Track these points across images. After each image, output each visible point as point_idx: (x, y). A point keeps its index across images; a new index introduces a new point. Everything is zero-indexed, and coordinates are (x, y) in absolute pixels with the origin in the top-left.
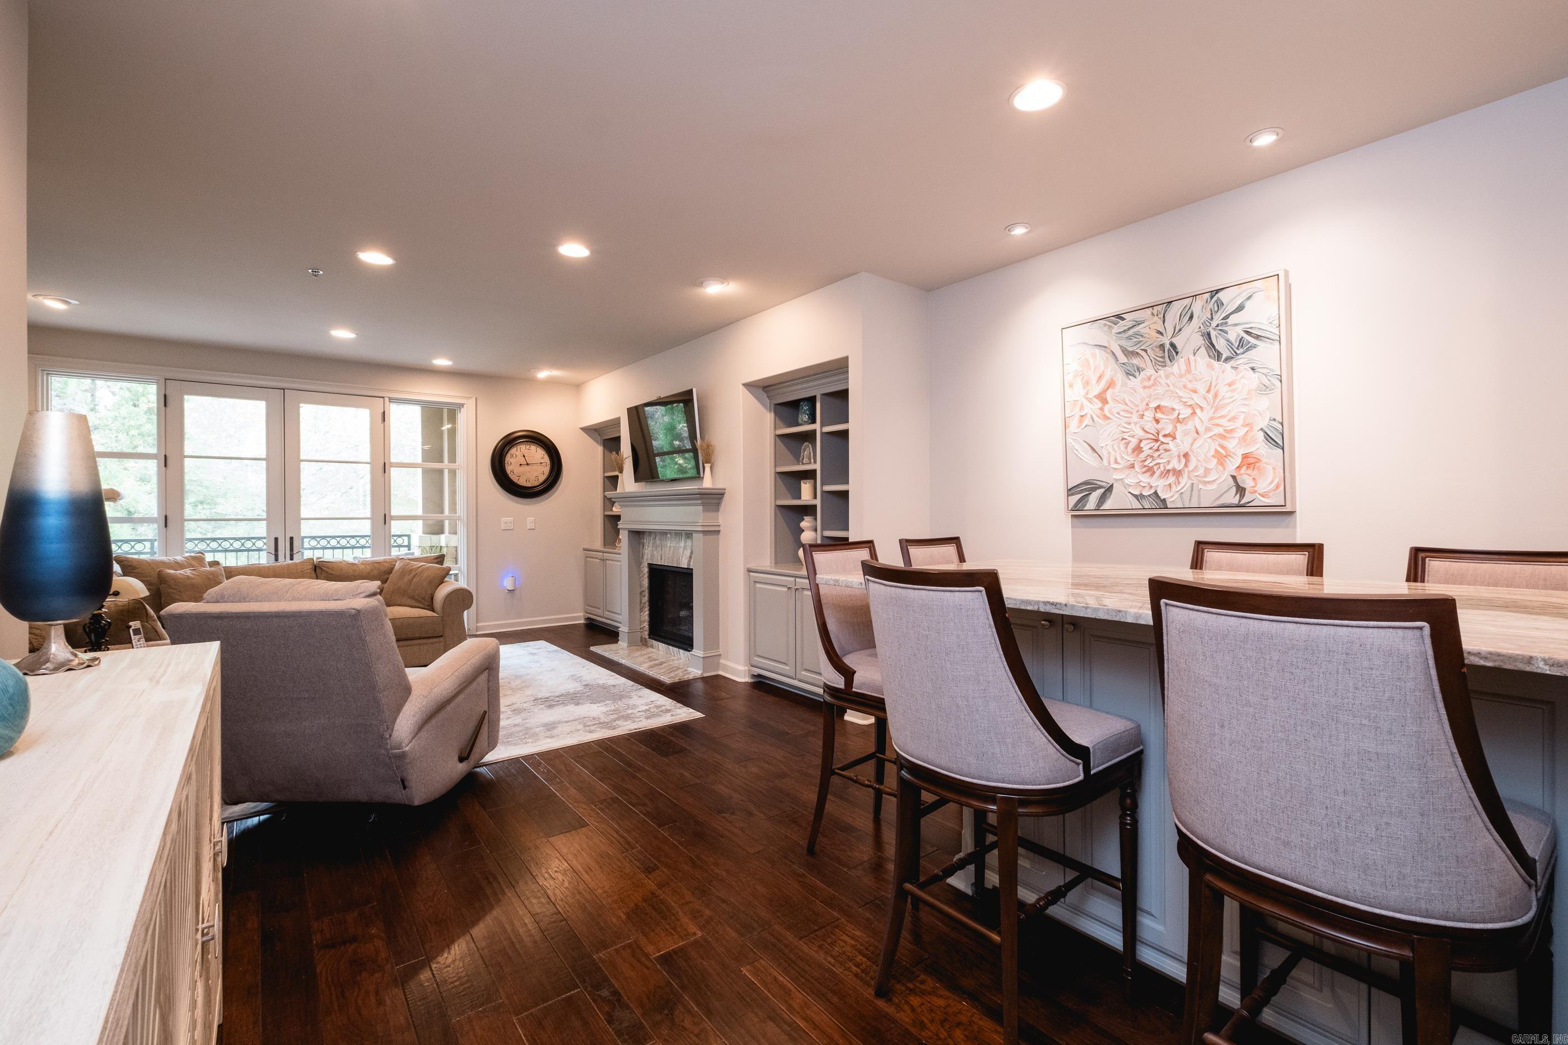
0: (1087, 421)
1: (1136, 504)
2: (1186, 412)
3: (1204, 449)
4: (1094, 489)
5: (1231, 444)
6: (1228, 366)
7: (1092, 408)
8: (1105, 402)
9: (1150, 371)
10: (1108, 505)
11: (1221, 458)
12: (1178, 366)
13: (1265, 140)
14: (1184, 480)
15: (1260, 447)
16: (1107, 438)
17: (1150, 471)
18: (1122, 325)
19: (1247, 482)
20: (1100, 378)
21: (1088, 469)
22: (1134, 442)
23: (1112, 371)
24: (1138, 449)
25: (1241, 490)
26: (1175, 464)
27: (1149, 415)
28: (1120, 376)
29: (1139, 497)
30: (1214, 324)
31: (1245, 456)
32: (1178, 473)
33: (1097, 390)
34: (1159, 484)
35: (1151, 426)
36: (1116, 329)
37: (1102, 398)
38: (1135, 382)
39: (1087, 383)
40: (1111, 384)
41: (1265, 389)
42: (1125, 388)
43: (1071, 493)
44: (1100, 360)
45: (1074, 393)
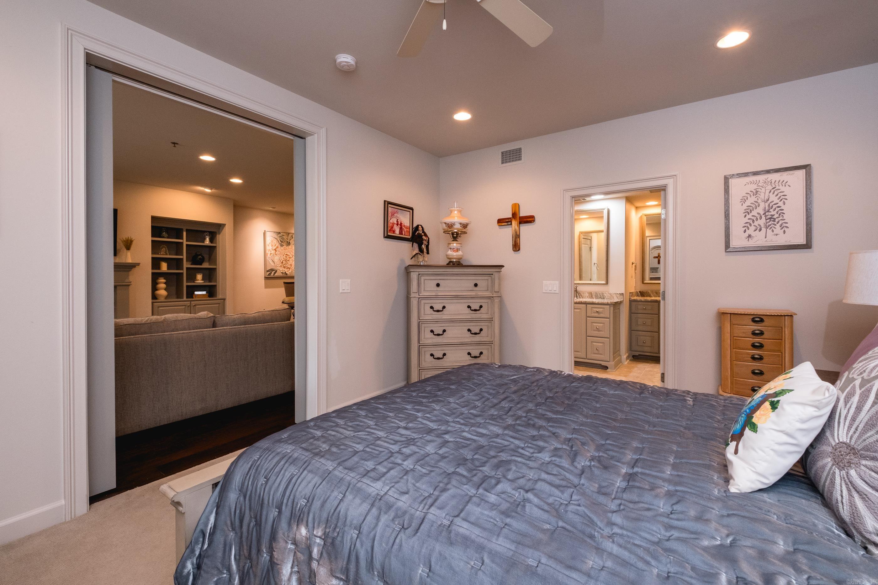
0: (272, 255)
1: (282, 274)
2: (291, 256)
4: (273, 271)
7: (273, 252)
8: (276, 251)
9: (285, 246)
10: (276, 275)
12: (290, 247)
14: (291, 270)
16: (276, 259)
17: (284, 267)
20: (275, 245)
21: (271, 265)
22: (282, 261)
23: (277, 244)
24: (282, 262)
26: (290, 267)
27: (285, 255)
28: (279, 246)
32: (290, 268)
33: (275, 248)
34: (286, 270)
35: (285, 258)
36: (279, 235)
37: (275, 250)
38: (282, 248)
39: (272, 246)
40: (278, 247)
42: (280, 249)
43: (267, 271)
44: (275, 241)
45: (269, 248)
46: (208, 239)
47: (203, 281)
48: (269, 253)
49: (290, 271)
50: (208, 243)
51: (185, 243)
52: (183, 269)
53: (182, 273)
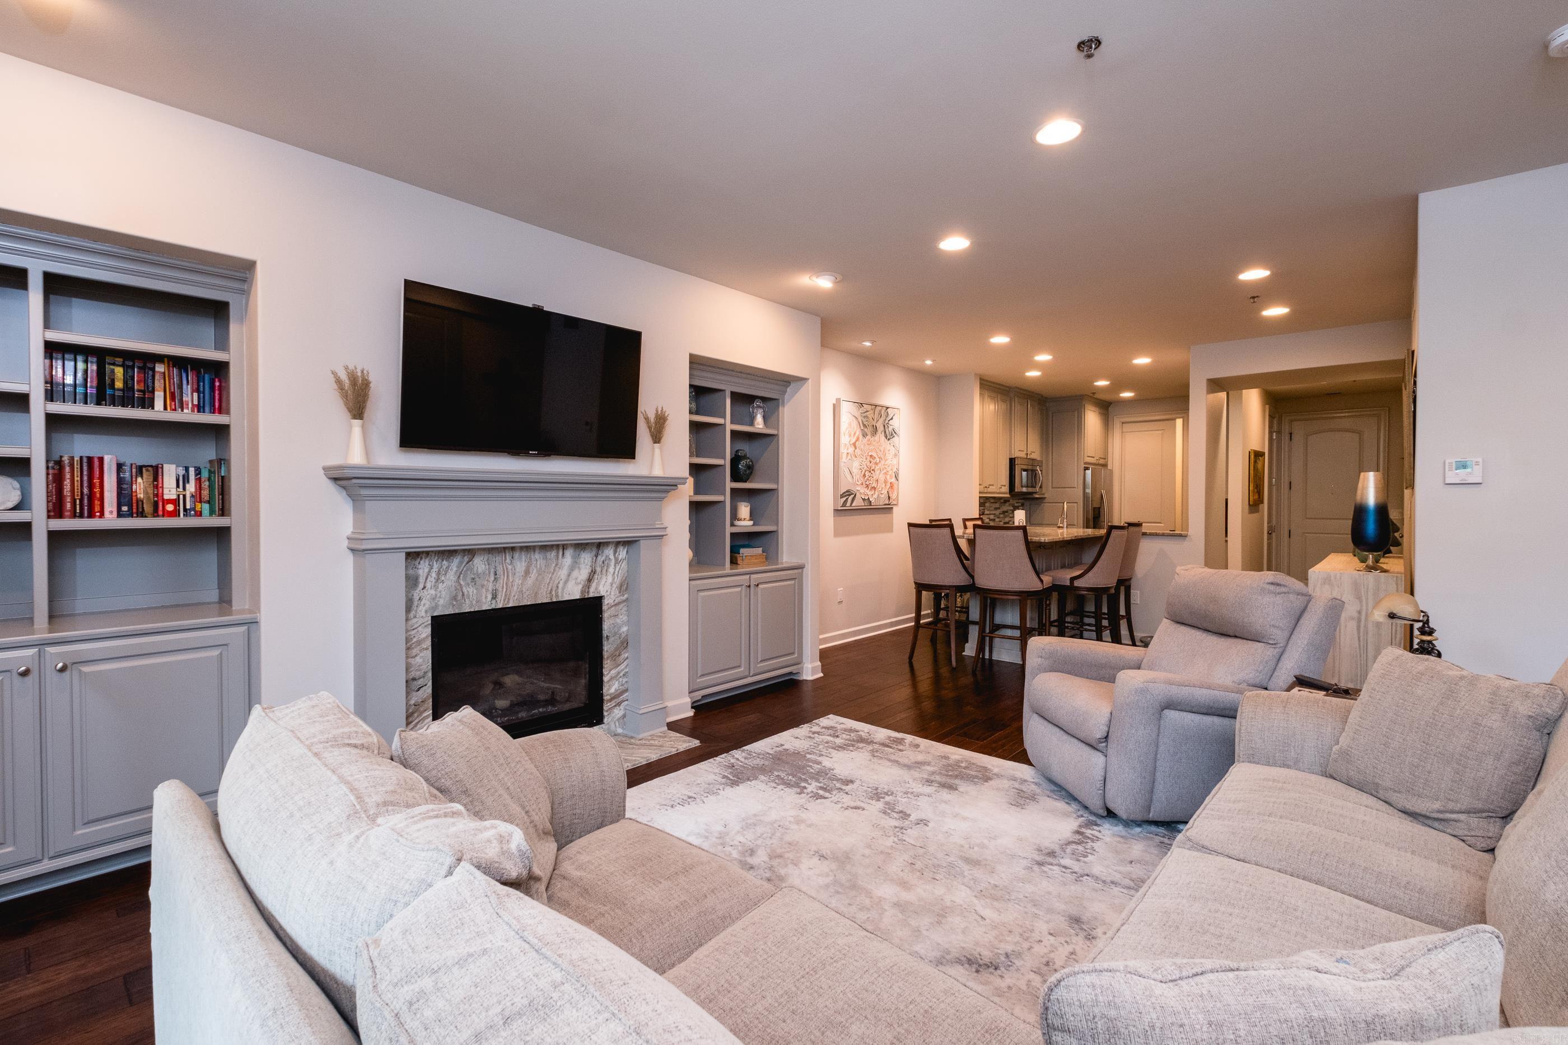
0: (849, 457)
1: (863, 503)
3: (882, 478)
4: (849, 495)
5: (888, 477)
6: (889, 442)
7: (851, 450)
8: (856, 448)
9: (869, 436)
10: (854, 503)
11: (886, 482)
12: (877, 438)
13: (929, 362)
14: (877, 493)
15: (893, 480)
16: (856, 466)
17: (867, 486)
18: (862, 410)
19: (891, 496)
20: (855, 434)
21: (846, 483)
22: (863, 472)
23: (858, 433)
24: (864, 475)
25: (889, 498)
26: (874, 485)
27: (868, 458)
28: (861, 436)
29: (864, 500)
30: (887, 422)
31: (891, 483)
32: (874, 488)
33: (854, 440)
34: (870, 493)
35: (868, 464)
36: (860, 411)
37: (855, 445)
38: (865, 440)
39: (851, 435)
40: (858, 439)
41: (895, 455)
42: (862, 442)
43: (842, 496)
44: (855, 423)
45: (845, 440)
46: (759, 419)
47: (751, 523)
48: (845, 451)
49: (875, 496)
50: (761, 426)
51: (729, 427)
52: (724, 494)
53: (723, 502)
